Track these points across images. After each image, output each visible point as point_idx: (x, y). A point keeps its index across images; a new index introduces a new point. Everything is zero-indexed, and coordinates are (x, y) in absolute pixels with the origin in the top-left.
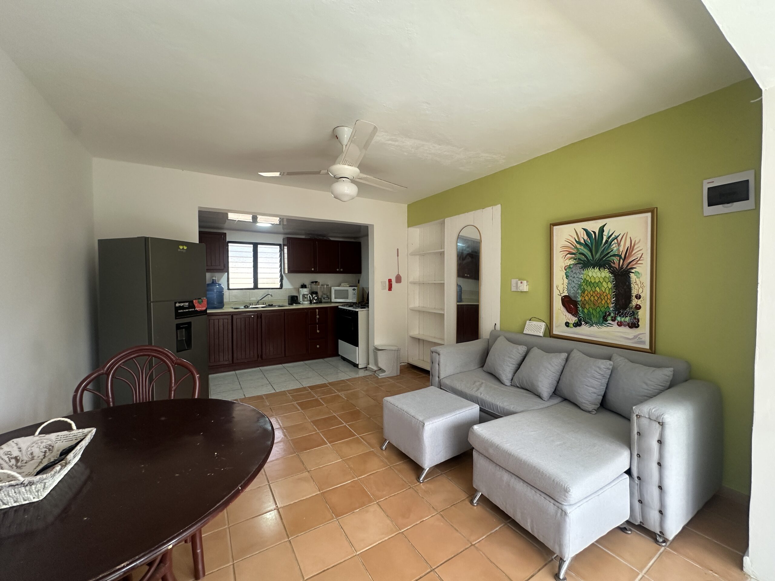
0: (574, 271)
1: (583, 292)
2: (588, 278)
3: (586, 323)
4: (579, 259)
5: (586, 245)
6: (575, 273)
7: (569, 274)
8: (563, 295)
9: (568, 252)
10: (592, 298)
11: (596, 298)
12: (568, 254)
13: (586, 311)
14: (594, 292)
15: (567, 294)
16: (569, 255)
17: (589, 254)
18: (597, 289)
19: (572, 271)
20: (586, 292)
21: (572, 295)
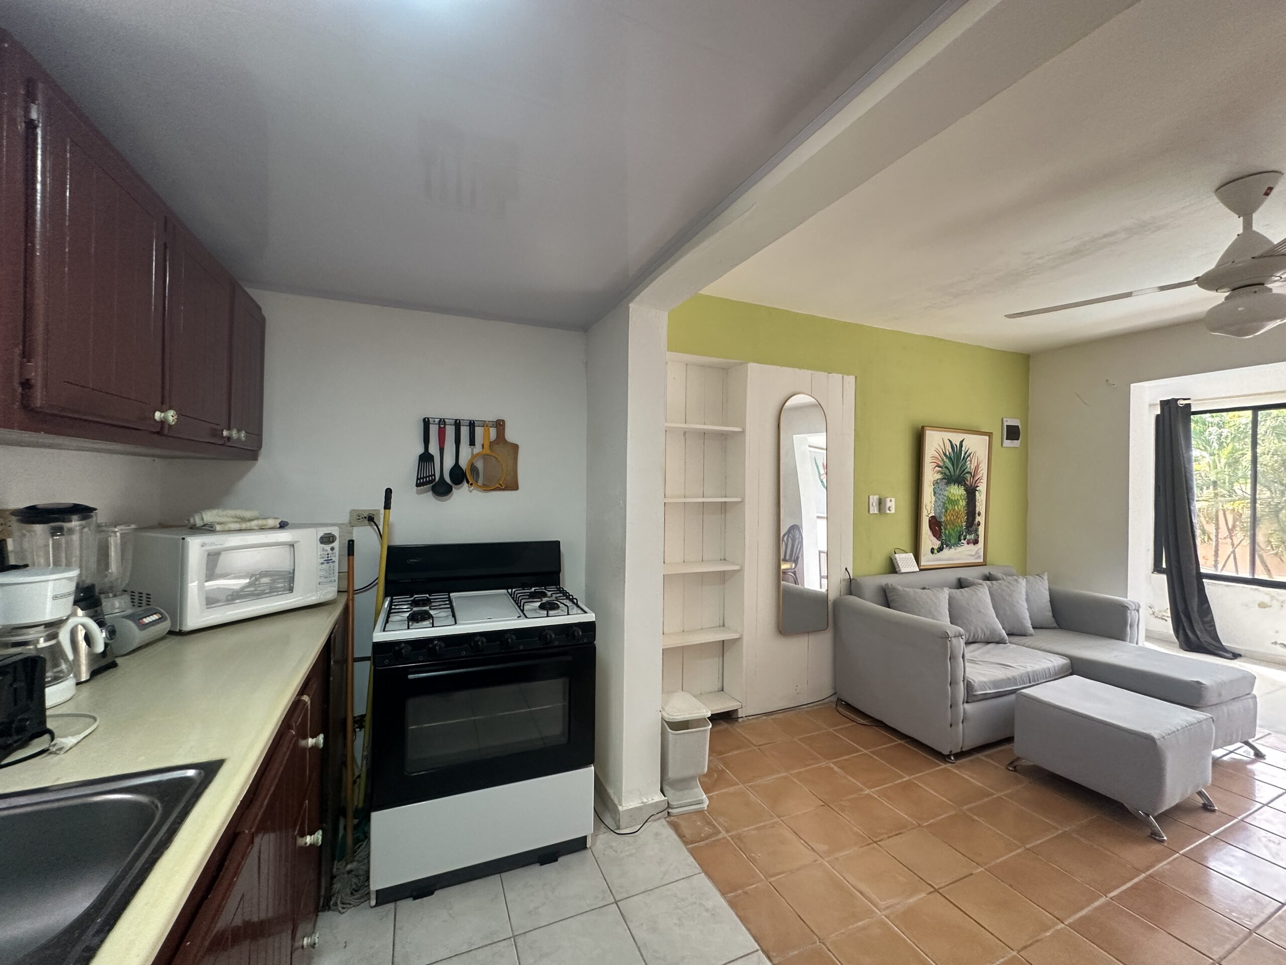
0: (940, 487)
1: (946, 511)
2: (950, 496)
3: (947, 546)
4: (945, 473)
5: (950, 459)
6: (941, 489)
7: (936, 491)
8: (930, 516)
9: (936, 464)
10: (952, 519)
11: (955, 517)
13: (947, 532)
14: (954, 511)
15: (934, 515)
16: (937, 468)
17: (952, 468)
18: (956, 508)
20: (948, 511)
21: (938, 515)
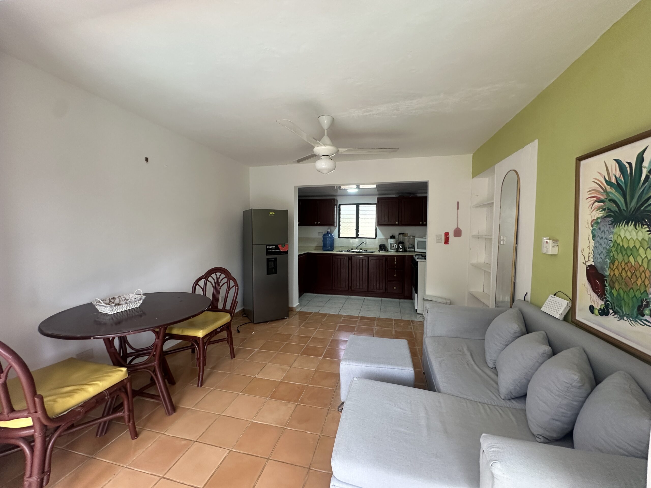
0: (602, 229)
1: (613, 262)
2: (619, 241)
3: (615, 313)
4: (609, 209)
5: (618, 187)
6: (603, 231)
7: (595, 233)
8: (588, 264)
9: (595, 199)
10: (624, 274)
11: (629, 274)
12: (596, 201)
13: (615, 293)
14: (626, 264)
15: (593, 264)
16: (597, 204)
17: (622, 200)
18: (631, 259)
19: (600, 229)
20: (616, 263)
21: (598, 266)
